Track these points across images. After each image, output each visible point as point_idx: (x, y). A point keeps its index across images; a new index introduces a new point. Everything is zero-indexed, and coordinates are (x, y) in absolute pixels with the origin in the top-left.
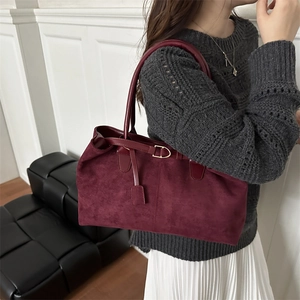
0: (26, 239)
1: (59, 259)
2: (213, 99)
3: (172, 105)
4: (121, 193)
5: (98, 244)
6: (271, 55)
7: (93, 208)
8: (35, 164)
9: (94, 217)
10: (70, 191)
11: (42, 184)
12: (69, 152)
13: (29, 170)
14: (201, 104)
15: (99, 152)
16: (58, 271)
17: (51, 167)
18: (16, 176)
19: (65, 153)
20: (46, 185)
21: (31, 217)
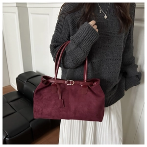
0: (13, 111)
1: (30, 122)
4: (53, 102)
7: (41, 110)
8: (20, 76)
9: (41, 114)
11: (23, 86)
13: (17, 79)
15: (44, 86)
16: (30, 128)
17: (28, 77)
18: (9, 85)
19: (35, 72)
20: (25, 86)
21: (16, 101)
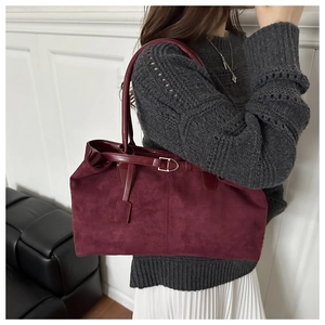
2: (210, 100)
3: (169, 111)
5: (64, 298)
6: (268, 40)
9: (96, 243)
10: (23, 236)
12: (19, 187)
14: (198, 106)
19: (15, 188)
